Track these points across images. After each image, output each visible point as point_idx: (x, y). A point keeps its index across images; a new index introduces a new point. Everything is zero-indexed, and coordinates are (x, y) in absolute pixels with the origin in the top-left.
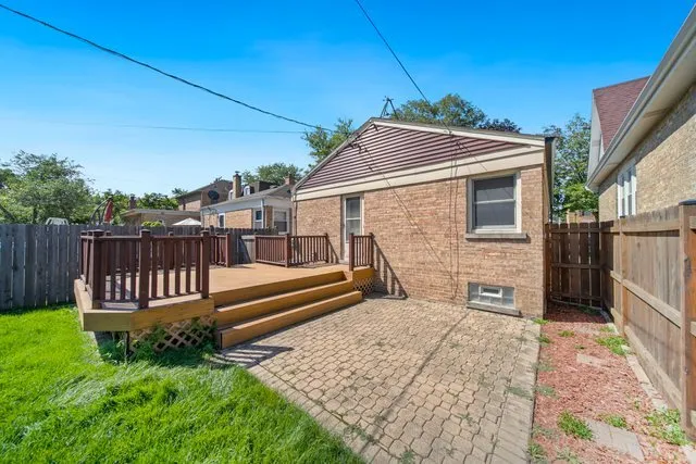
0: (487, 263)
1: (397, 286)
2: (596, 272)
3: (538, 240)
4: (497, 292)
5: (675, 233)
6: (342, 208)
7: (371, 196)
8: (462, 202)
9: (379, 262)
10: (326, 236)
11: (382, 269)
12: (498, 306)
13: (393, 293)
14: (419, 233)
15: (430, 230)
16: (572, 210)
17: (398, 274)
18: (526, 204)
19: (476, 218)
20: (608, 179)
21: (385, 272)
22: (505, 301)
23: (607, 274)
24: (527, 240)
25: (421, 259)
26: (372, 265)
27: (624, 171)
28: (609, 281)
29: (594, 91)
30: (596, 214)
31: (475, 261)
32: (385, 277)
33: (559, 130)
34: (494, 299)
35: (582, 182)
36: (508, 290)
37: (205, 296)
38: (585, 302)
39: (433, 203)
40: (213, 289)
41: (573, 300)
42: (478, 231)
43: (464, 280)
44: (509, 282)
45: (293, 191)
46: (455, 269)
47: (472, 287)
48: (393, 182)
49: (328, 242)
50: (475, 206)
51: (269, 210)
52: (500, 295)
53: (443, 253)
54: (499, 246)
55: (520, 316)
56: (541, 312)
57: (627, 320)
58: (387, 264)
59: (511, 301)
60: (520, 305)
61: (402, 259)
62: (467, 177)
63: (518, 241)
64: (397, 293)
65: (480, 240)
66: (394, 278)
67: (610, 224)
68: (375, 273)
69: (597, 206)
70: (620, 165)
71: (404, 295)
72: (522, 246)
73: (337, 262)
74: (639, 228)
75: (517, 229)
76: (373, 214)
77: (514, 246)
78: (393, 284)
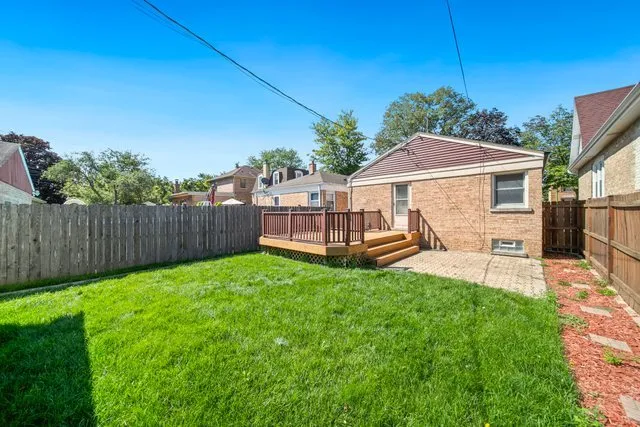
0: (505, 226)
1: (438, 243)
2: (575, 232)
3: (539, 212)
4: (511, 244)
5: (606, 208)
6: (392, 192)
7: (418, 184)
8: (488, 189)
9: (424, 228)
10: (379, 212)
11: (426, 233)
12: (513, 252)
13: (435, 248)
14: (455, 208)
15: (465, 206)
16: (555, 187)
17: (439, 235)
18: (531, 190)
19: (497, 199)
20: (586, 166)
21: (429, 234)
22: (517, 249)
23: (582, 231)
24: (532, 212)
25: (457, 225)
26: (418, 231)
27: (597, 162)
28: (582, 235)
29: (576, 98)
30: (577, 191)
31: (497, 225)
32: (429, 238)
33: (543, 119)
34: (509, 248)
35: (564, 163)
36: (519, 243)
37: (363, 242)
38: (568, 250)
39: (467, 190)
40: (365, 239)
41: (560, 249)
42: (498, 207)
43: (489, 238)
44: (519, 237)
45: (349, 180)
46: (482, 231)
47: (495, 242)
48: (435, 175)
49: (381, 216)
50: (496, 192)
51: (323, 193)
52: (514, 246)
53: (474, 221)
54: (513, 215)
55: (527, 257)
56: (540, 254)
57: (591, 253)
58: (430, 229)
59: (521, 249)
60: (527, 251)
61: (442, 226)
62: (492, 173)
63: (526, 213)
64: (438, 248)
65: (500, 213)
66: (436, 238)
67: (584, 202)
68: (421, 236)
69: (577, 184)
70: (594, 158)
71: (443, 248)
72: (528, 215)
73: (389, 229)
74: (596, 205)
75: (525, 205)
76: (419, 196)
77: (524, 215)
78: (435, 242)
